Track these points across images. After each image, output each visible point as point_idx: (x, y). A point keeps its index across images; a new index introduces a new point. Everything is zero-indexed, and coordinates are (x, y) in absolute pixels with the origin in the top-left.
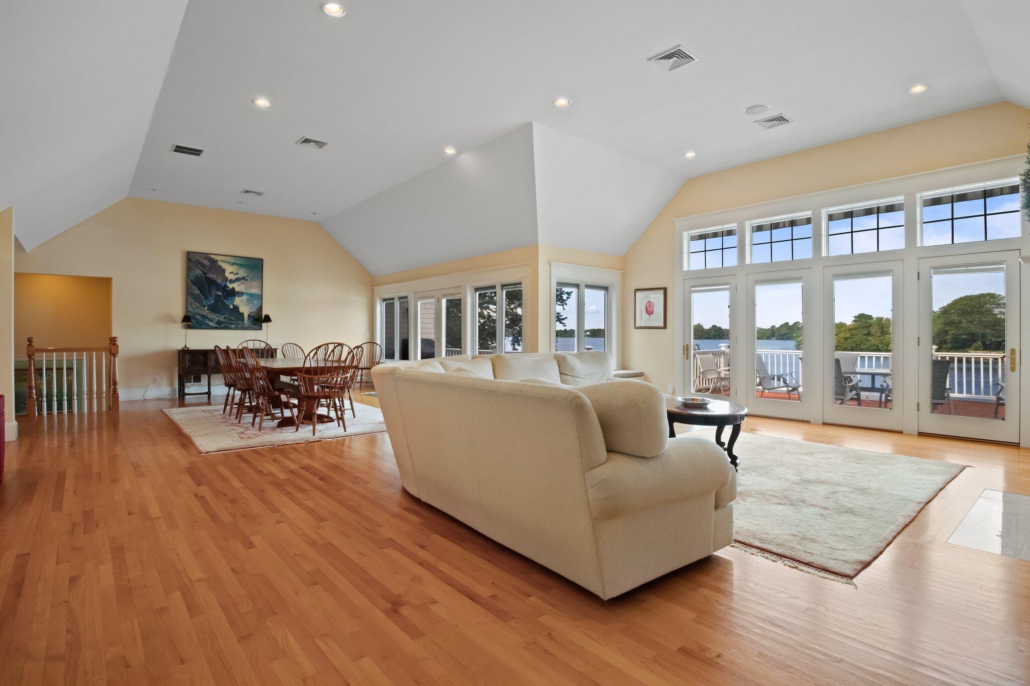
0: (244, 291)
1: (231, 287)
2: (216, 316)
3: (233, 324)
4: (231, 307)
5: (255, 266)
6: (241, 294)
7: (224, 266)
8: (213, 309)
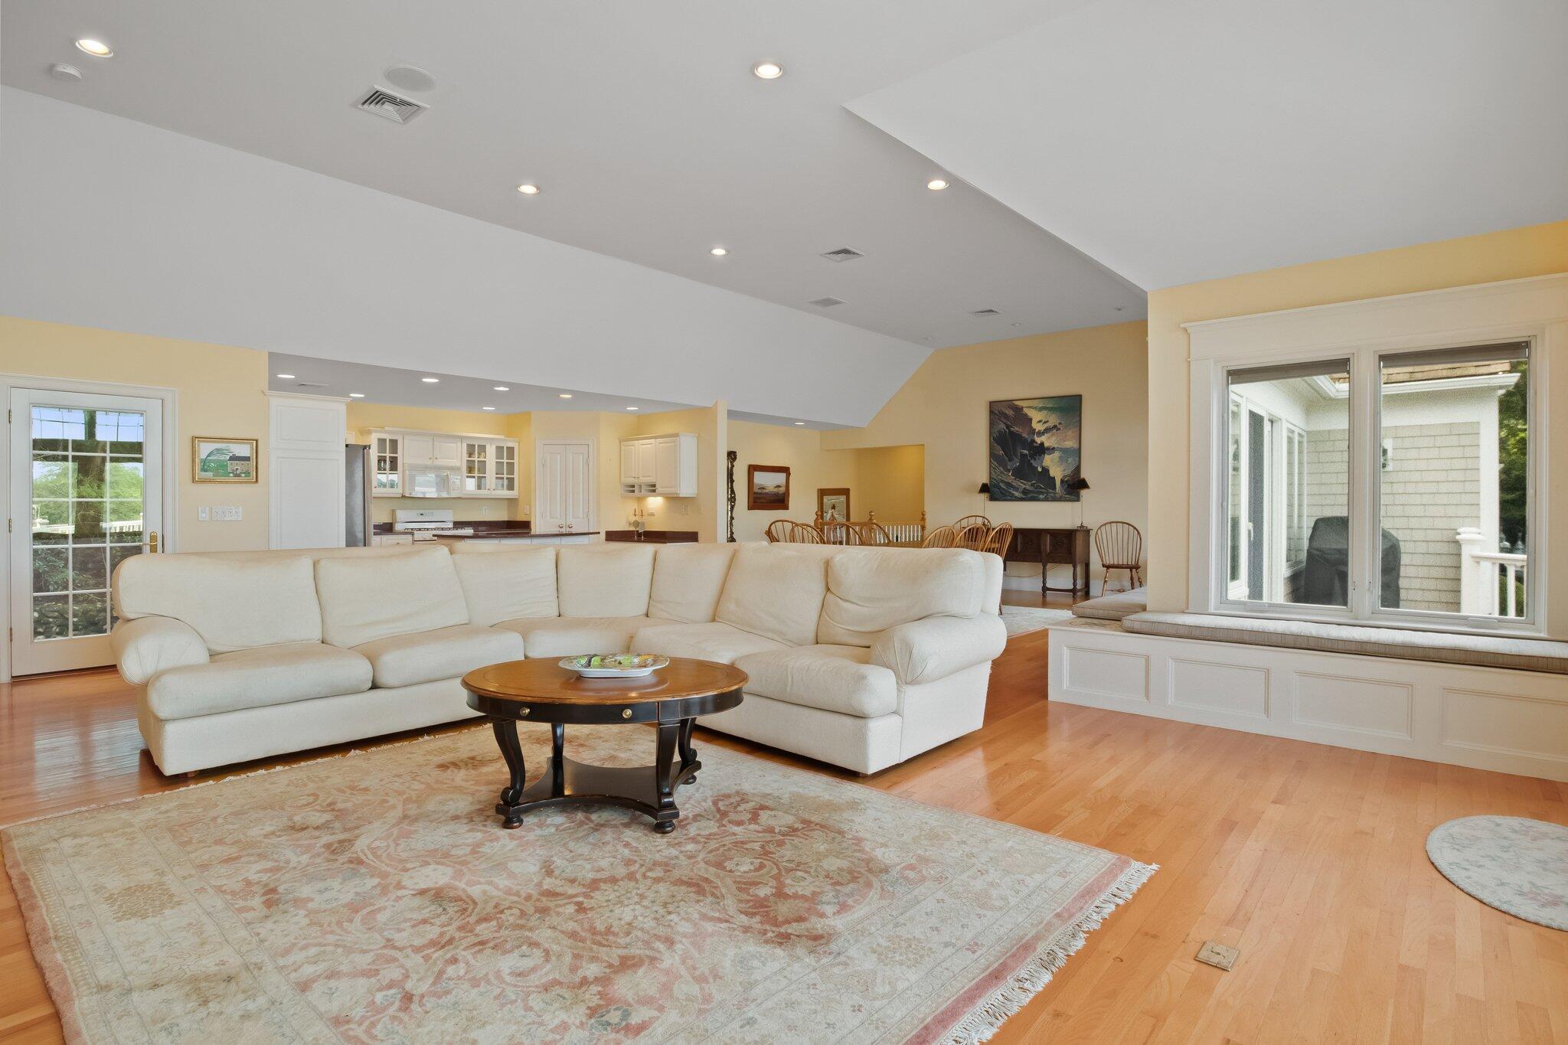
0: (1056, 446)
1: (1039, 442)
2: (1022, 483)
3: (1042, 493)
4: (1040, 469)
5: (1070, 407)
6: (1052, 450)
7: (1031, 413)
8: (1019, 474)
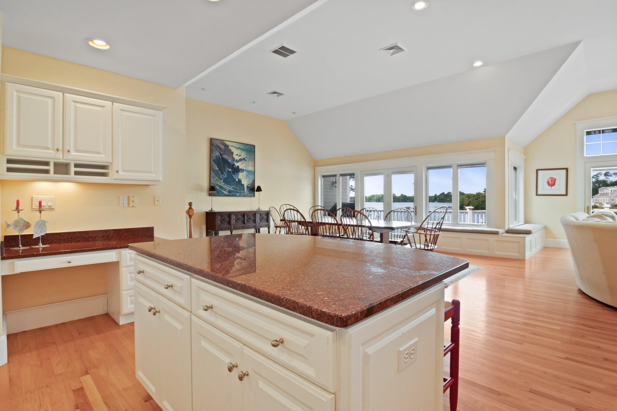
0: (244, 169)
1: (237, 166)
2: (228, 187)
3: (238, 192)
4: (237, 180)
5: (250, 150)
6: (243, 170)
7: (233, 149)
8: (226, 181)
